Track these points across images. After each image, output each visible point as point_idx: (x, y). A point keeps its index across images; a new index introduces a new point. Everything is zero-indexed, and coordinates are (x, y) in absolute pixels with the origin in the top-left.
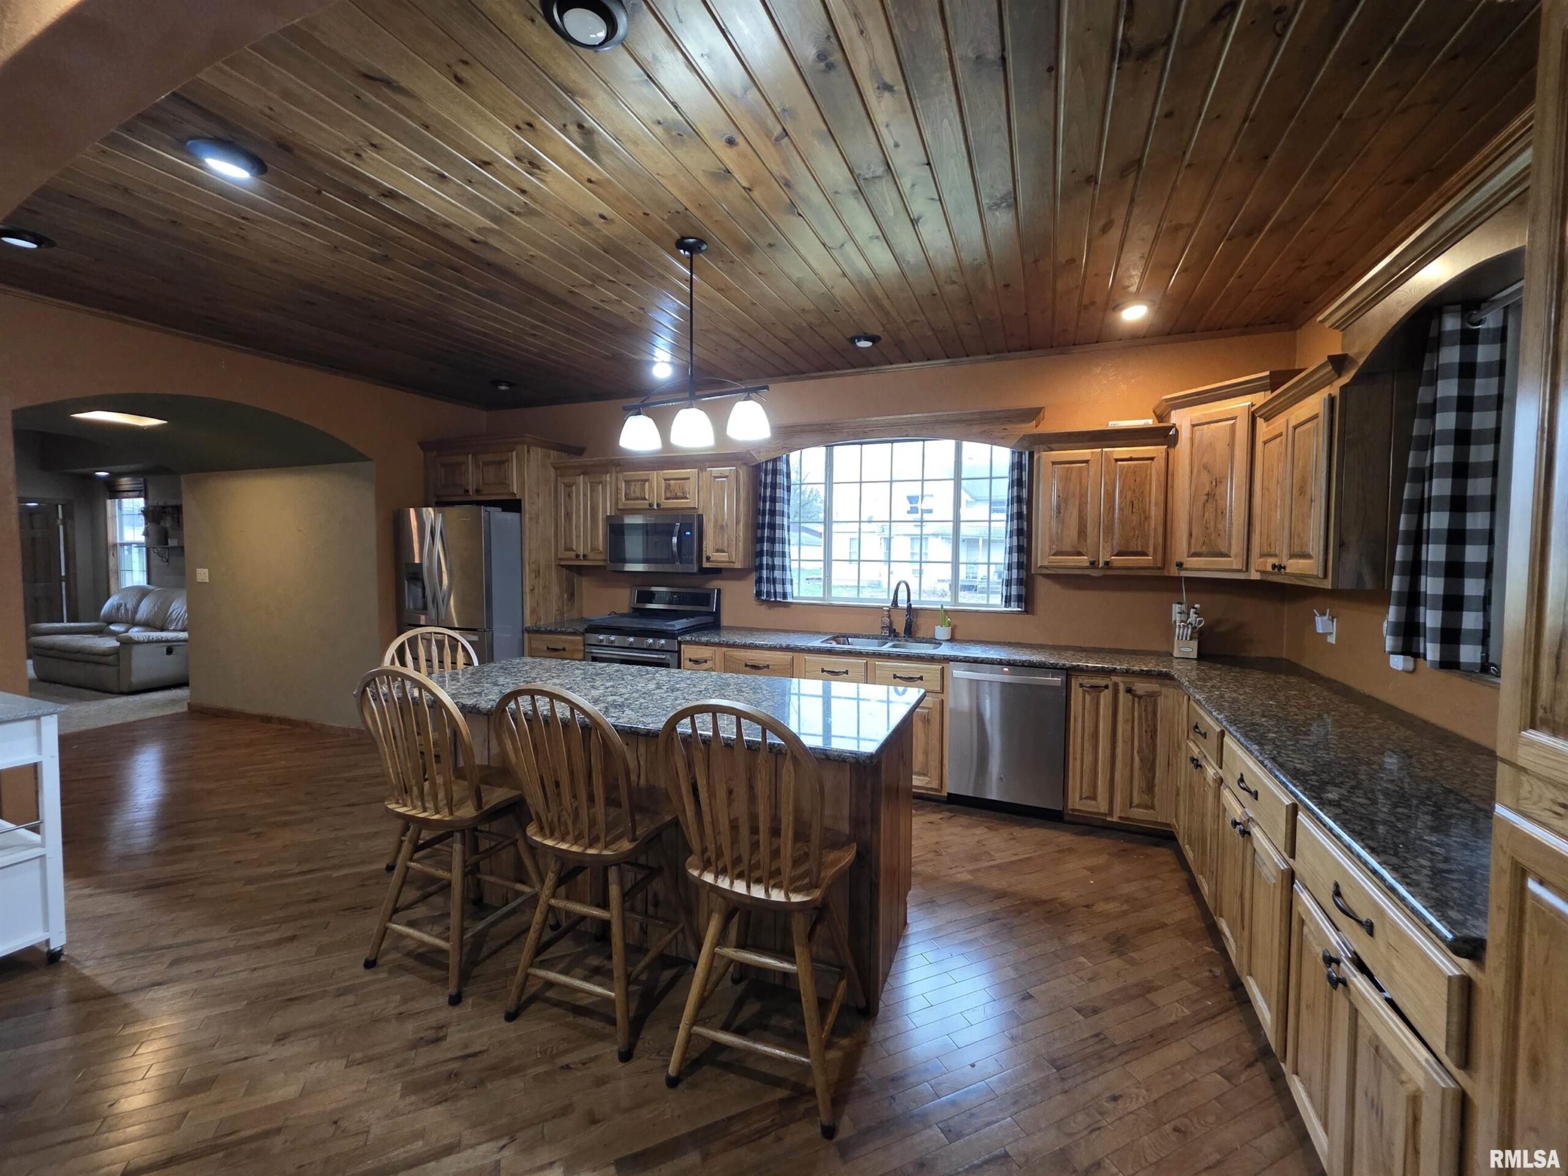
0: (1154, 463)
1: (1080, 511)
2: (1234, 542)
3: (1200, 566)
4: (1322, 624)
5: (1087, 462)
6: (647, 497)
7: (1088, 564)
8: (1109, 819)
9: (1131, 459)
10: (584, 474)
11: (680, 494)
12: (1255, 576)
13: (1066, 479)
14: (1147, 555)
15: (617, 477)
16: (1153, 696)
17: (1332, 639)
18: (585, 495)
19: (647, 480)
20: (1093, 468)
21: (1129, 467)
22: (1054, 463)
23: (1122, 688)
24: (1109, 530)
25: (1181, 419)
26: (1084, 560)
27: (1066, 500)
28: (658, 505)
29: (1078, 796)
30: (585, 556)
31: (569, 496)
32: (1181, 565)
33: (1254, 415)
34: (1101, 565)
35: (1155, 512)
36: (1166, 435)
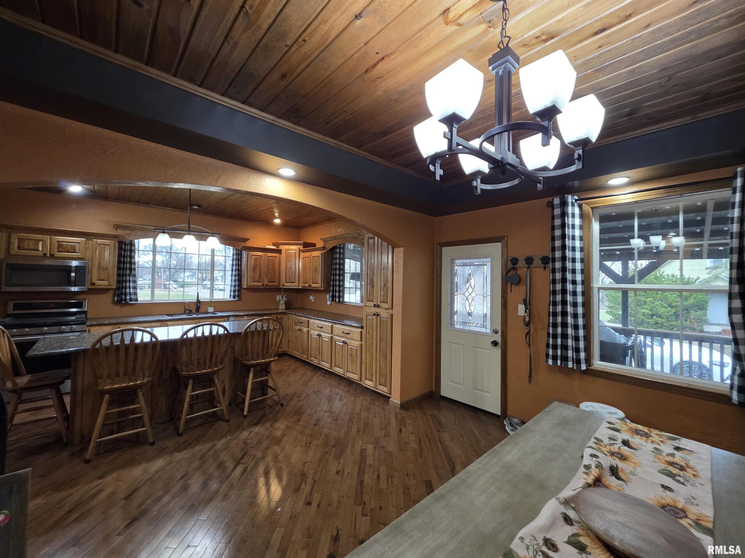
0: (277, 258)
1: (260, 270)
2: (296, 279)
3: (288, 285)
4: (311, 298)
5: (261, 256)
6: (40, 249)
9: (272, 257)
11: (70, 250)
12: (300, 287)
13: (256, 260)
14: (275, 282)
15: (9, 236)
16: (282, 318)
17: (313, 301)
19: (41, 240)
20: (263, 258)
21: (271, 259)
22: (253, 255)
24: (267, 276)
25: (283, 248)
26: (261, 284)
27: (256, 267)
28: (52, 255)
32: (283, 285)
33: (300, 251)
34: (265, 285)
35: (277, 271)
36: (279, 251)
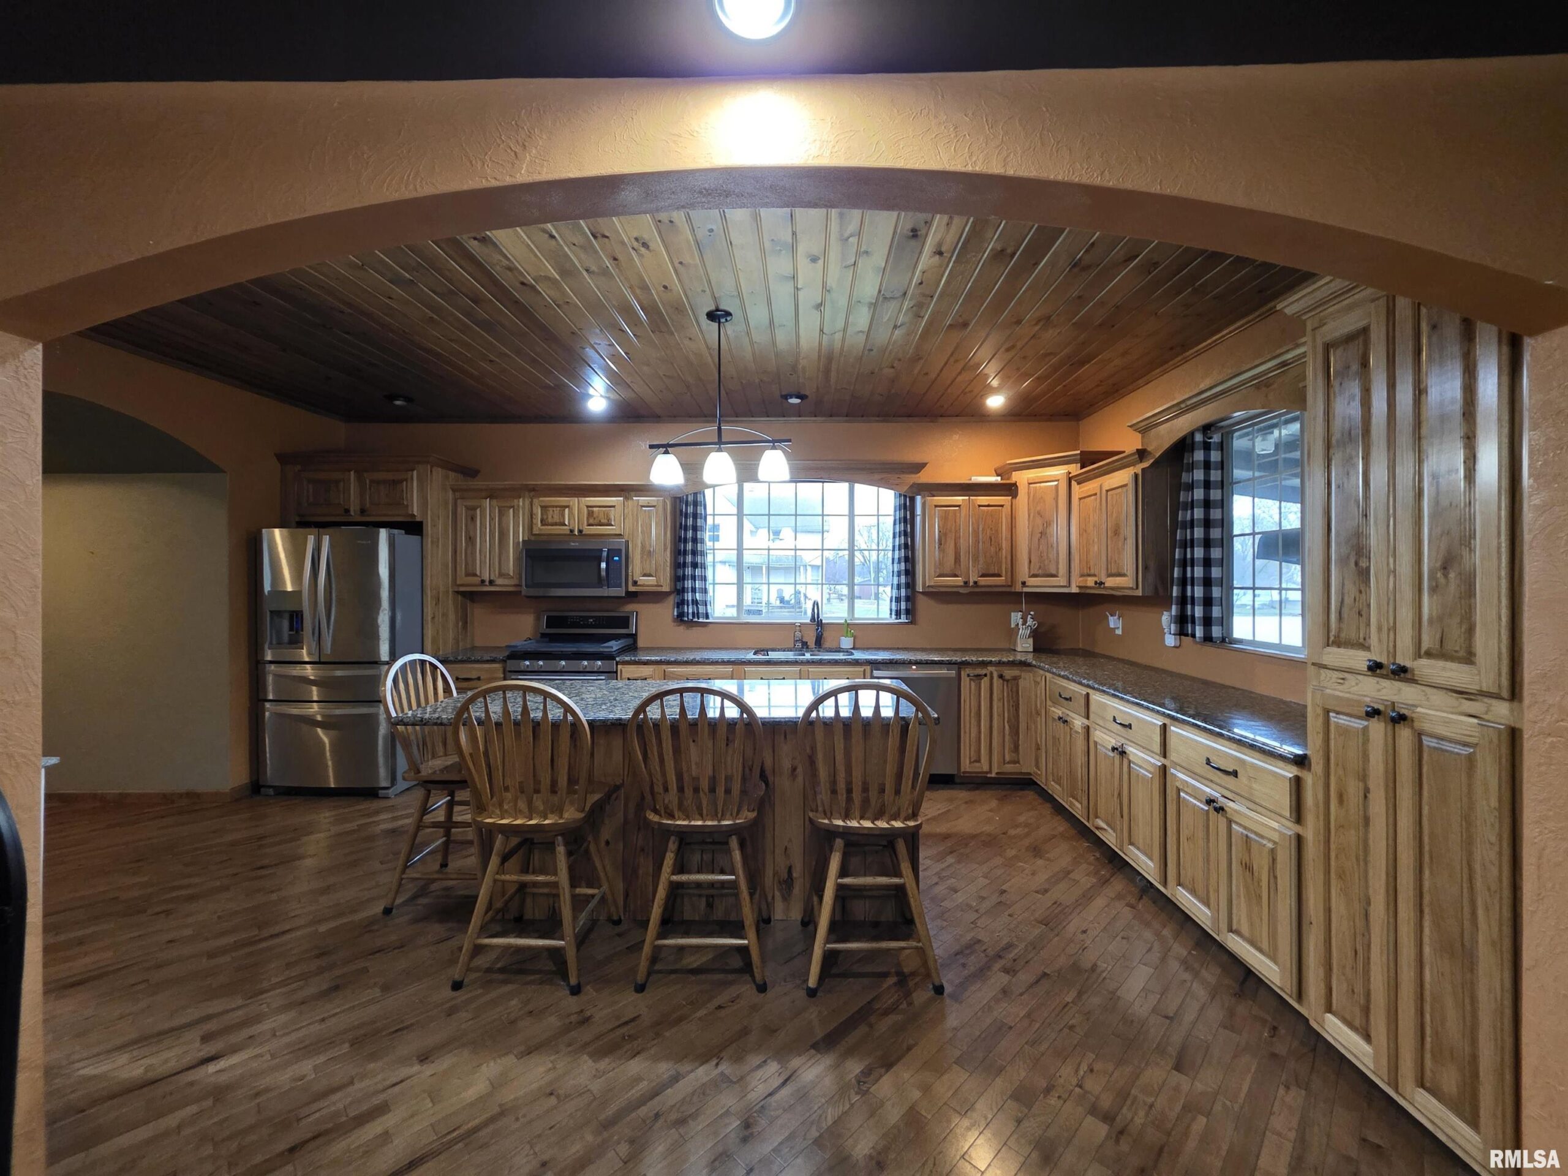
0: (1004, 509)
1: (956, 544)
2: (1061, 566)
3: (1038, 585)
4: (1114, 622)
5: (959, 506)
6: (567, 523)
7: (962, 584)
8: (989, 775)
9: (988, 506)
10: (491, 497)
11: (603, 521)
12: (1074, 589)
13: (945, 518)
14: (999, 576)
15: (531, 504)
16: (1016, 679)
17: (1119, 632)
18: (492, 519)
19: (568, 507)
20: (964, 512)
21: (988, 511)
22: (936, 506)
23: (995, 675)
24: (976, 559)
25: (1021, 478)
26: (959, 580)
27: (945, 535)
28: (580, 531)
29: (968, 762)
30: (491, 582)
31: (473, 519)
32: (1024, 583)
33: (1070, 480)
34: (971, 584)
35: (1005, 545)
36: (1010, 489)
